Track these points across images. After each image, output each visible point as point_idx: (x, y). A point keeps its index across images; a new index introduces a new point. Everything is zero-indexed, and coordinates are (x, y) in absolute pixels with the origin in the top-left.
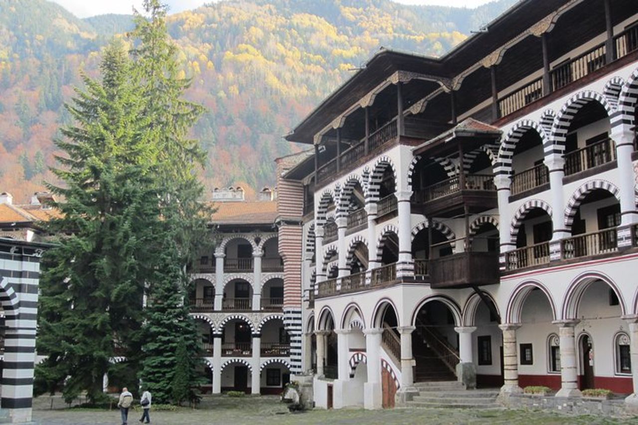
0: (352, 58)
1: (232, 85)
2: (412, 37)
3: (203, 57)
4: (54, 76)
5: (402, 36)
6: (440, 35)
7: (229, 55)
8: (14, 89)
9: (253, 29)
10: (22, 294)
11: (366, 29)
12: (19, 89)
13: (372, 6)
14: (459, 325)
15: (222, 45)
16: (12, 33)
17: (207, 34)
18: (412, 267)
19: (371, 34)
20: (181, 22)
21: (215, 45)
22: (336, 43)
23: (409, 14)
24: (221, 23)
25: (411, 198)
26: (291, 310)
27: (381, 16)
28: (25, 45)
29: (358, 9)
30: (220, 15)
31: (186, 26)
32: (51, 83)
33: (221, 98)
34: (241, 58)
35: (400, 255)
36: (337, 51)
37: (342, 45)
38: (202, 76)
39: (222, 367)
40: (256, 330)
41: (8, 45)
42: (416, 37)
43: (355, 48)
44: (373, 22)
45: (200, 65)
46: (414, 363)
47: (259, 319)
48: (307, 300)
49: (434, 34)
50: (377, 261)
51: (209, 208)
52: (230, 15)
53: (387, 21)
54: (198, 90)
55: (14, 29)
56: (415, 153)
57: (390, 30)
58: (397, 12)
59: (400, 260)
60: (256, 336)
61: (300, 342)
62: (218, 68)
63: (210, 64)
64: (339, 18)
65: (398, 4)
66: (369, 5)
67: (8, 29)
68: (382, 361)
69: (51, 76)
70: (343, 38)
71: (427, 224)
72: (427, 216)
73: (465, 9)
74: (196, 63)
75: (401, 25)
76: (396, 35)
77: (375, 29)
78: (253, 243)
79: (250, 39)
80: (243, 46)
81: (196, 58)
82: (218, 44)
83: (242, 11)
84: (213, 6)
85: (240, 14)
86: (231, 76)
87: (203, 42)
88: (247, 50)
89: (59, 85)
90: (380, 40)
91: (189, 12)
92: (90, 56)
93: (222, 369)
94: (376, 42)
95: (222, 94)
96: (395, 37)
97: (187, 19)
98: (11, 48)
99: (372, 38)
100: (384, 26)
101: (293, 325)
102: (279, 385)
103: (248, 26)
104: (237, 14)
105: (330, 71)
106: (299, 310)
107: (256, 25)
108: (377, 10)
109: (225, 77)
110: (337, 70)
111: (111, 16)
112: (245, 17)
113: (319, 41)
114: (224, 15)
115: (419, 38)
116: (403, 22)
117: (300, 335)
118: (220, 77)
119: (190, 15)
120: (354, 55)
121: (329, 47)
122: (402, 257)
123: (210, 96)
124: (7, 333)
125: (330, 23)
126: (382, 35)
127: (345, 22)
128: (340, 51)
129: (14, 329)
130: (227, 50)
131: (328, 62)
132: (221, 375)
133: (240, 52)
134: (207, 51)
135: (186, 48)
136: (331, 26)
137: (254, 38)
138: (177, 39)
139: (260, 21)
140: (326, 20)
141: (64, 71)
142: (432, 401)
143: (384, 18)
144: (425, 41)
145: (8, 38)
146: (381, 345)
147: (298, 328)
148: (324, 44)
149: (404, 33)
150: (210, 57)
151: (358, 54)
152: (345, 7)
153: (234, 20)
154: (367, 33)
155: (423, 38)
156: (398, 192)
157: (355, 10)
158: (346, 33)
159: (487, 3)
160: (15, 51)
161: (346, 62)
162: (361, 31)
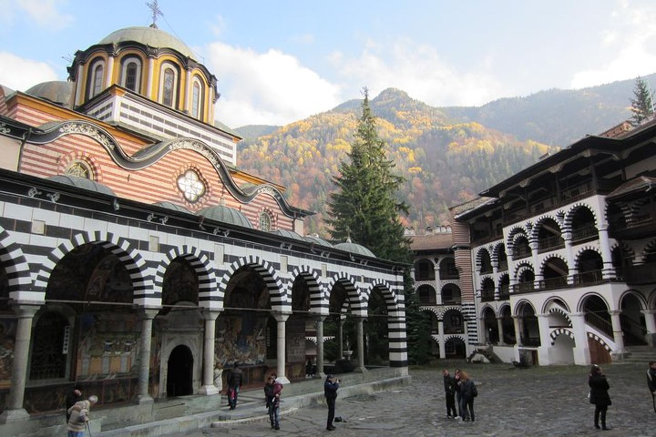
0: (406, 143)
1: (333, 165)
2: (444, 128)
3: (314, 149)
5: (437, 127)
6: (463, 125)
7: (329, 146)
9: (343, 129)
10: (399, 296)
11: (413, 124)
13: (416, 110)
14: (644, 308)
15: (325, 141)
17: (314, 134)
18: (614, 272)
19: (417, 127)
20: (298, 128)
21: (320, 140)
22: (395, 134)
23: (441, 113)
24: (322, 127)
25: (608, 228)
26: (468, 303)
27: (422, 116)
29: (407, 112)
30: (321, 122)
31: (301, 130)
33: (327, 173)
34: (337, 147)
35: (604, 265)
36: (396, 140)
37: (399, 136)
38: (314, 160)
40: (440, 317)
42: (446, 127)
43: (408, 137)
44: (418, 120)
45: (312, 154)
46: (623, 334)
47: (442, 309)
48: (479, 297)
49: (458, 125)
50: (575, 269)
51: (408, 240)
52: (327, 122)
53: (426, 118)
54: (313, 169)
56: (607, 200)
57: (429, 124)
58: (432, 113)
59: (605, 268)
60: (440, 321)
61: (475, 323)
62: (323, 154)
63: (318, 152)
64: (395, 118)
65: (432, 107)
66: (414, 109)
68: (588, 334)
70: (399, 131)
71: (618, 245)
72: (617, 239)
73: (474, 108)
74: (309, 152)
75: (436, 120)
76: (434, 127)
77: (419, 124)
78: (434, 262)
79: (342, 135)
80: (338, 140)
81: (309, 149)
82: (321, 139)
83: (334, 118)
84: (316, 116)
85: (333, 120)
86: (332, 159)
87: (313, 139)
88: (340, 143)
90: (424, 130)
91: (302, 121)
94: (421, 132)
95: (327, 171)
96: (433, 128)
97: (301, 125)
99: (418, 130)
100: (425, 121)
101: (471, 313)
102: (453, 352)
103: (339, 127)
104: (332, 120)
105: (393, 153)
106: (473, 303)
107: (344, 126)
108: (419, 112)
109: (328, 159)
110: (398, 152)
111: (250, 126)
112: (337, 121)
113: (385, 134)
114: (324, 121)
115: (449, 128)
116: (436, 118)
117: (475, 320)
118: (325, 160)
119: (303, 123)
120: (408, 142)
121: (392, 138)
122: (606, 266)
123: (320, 172)
124: (389, 320)
125: (390, 122)
126: (424, 127)
127: (400, 121)
128: (398, 139)
129: (397, 317)
130: (327, 143)
131: (391, 147)
133: (336, 144)
134: (315, 144)
135: (302, 143)
136: (391, 124)
137: (344, 135)
138: (296, 138)
139: (346, 123)
140: (387, 120)
142: (646, 358)
143: (424, 117)
144: (453, 129)
146: (585, 322)
147: (474, 315)
148: (388, 136)
149: (438, 125)
150: (318, 148)
151: (410, 140)
152: (399, 111)
153: (330, 124)
154: (414, 127)
155: (451, 128)
156: (598, 224)
157: (405, 113)
158: (400, 128)
159: (489, 102)
161: (403, 146)
162: (410, 126)
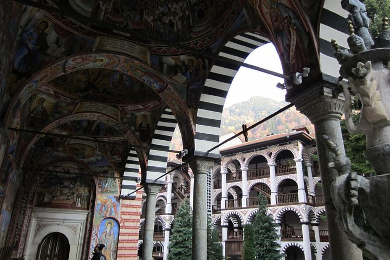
4: (273, 123)
8: (258, 130)
12: (260, 130)
16: (253, 112)
28: (259, 115)
32: (273, 125)
39: (322, 251)
41: (253, 117)
55: (254, 111)
67: (252, 111)
69: (272, 123)
89: (276, 126)
92: (286, 113)
93: (322, 253)
98: (254, 118)
132: (322, 257)
141: (277, 120)
145: (252, 114)
160: (255, 119)
